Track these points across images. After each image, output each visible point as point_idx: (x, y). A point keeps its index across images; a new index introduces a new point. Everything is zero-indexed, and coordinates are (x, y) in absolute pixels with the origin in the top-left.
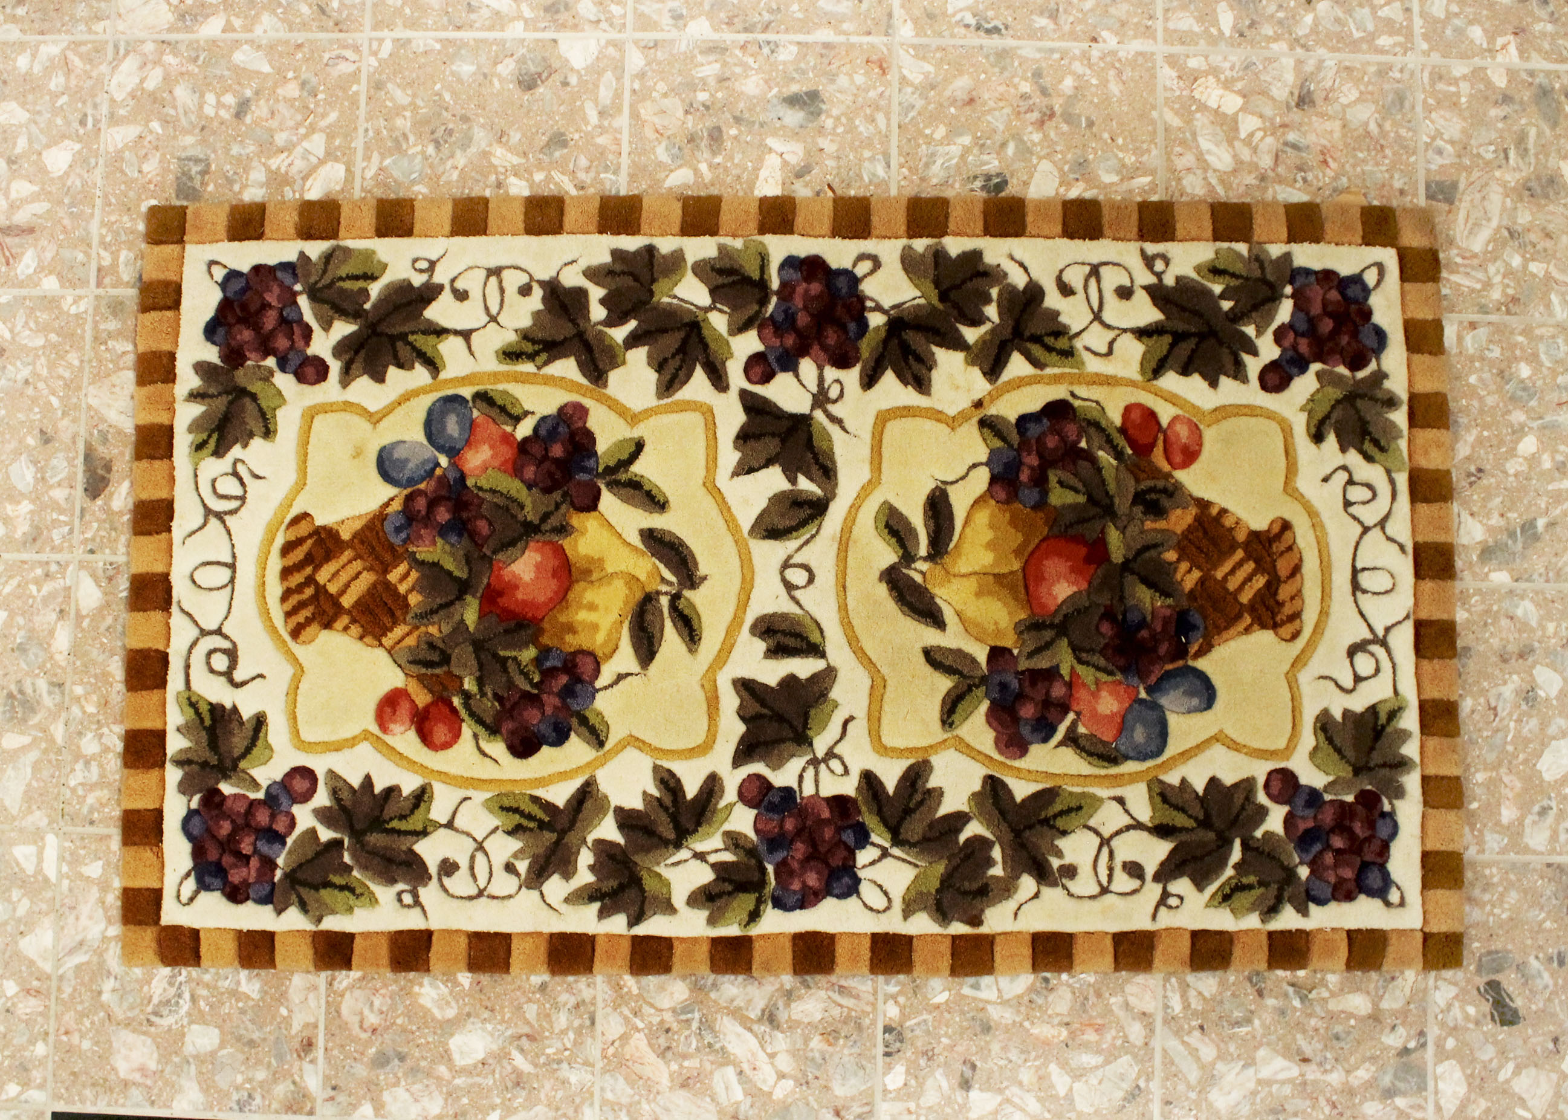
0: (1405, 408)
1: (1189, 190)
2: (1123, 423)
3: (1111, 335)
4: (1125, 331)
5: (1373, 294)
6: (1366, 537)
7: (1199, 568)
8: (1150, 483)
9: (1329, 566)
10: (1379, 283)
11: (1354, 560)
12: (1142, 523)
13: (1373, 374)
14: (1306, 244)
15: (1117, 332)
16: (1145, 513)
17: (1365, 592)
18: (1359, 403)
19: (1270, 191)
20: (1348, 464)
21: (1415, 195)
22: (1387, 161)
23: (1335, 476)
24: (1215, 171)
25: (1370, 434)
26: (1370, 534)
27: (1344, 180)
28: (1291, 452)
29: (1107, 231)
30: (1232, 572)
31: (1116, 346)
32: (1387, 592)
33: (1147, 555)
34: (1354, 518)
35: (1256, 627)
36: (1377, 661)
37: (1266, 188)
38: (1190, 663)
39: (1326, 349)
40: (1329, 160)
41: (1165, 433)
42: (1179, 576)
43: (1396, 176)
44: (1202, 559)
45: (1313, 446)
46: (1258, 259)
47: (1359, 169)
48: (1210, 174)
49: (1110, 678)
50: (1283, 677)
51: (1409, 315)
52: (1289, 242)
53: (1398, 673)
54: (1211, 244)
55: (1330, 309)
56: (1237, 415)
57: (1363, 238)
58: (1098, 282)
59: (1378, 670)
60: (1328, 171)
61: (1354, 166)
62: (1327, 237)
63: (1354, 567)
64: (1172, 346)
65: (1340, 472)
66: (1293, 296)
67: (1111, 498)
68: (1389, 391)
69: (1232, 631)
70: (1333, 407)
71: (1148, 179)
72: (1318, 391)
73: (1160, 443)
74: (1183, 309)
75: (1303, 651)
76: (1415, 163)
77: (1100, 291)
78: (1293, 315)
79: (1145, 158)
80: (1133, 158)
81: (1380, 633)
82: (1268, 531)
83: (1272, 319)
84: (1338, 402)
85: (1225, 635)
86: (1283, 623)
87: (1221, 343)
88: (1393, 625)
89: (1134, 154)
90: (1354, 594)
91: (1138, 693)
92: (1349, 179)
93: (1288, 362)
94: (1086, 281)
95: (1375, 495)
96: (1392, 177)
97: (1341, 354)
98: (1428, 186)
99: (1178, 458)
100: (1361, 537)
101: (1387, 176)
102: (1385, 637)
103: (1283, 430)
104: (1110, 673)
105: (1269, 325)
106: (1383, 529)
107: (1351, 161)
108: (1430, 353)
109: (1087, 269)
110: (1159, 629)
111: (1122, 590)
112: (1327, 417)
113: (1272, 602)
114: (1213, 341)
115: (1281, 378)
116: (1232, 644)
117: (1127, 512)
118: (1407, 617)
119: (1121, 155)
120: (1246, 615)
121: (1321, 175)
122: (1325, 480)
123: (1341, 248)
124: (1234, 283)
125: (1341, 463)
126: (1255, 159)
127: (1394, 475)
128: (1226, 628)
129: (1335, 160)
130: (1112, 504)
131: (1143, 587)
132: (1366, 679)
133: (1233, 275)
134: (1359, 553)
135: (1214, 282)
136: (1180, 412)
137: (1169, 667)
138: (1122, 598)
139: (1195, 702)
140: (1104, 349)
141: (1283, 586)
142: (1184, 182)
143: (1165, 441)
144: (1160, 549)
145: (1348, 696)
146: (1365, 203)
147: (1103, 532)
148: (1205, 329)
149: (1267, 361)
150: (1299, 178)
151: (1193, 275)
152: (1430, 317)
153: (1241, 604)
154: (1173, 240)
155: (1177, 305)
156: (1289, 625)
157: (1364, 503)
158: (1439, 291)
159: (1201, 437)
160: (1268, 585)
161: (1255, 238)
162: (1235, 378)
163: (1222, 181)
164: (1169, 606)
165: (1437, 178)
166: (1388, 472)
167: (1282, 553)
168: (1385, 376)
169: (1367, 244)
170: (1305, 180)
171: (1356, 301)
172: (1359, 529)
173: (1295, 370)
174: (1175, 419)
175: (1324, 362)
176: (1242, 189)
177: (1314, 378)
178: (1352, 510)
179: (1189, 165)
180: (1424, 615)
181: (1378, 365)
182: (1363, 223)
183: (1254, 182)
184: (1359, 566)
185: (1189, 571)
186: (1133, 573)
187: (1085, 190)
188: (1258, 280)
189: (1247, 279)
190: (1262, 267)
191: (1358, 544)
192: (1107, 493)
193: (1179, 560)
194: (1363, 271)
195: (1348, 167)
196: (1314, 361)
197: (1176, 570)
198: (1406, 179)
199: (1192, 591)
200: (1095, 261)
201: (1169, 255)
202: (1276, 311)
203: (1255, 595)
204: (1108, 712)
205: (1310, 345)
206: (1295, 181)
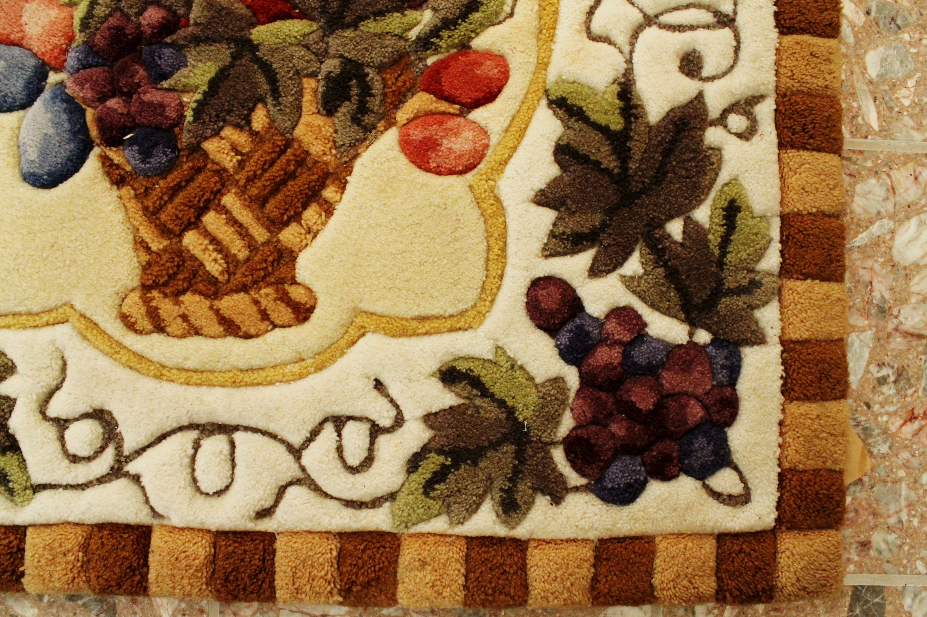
0: (501, 531)
1: (859, 188)
2: (476, 52)
3: (622, 39)
4: (629, 61)
5: (698, 484)
6: (282, 449)
7: (241, 164)
8: (377, 87)
9: (235, 384)
10: (716, 495)
11: (247, 429)
12: (313, 75)
13: (561, 478)
14: (779, 370)
15: (627, 49)
16: (328, 77)
17: (197, 446)
18: (509, 448)
19: (862, 322)
20: (406, 427)
21: (860, 568)
22: (915, 522)
23: (384, 401)
24: (893, 232)
25: (456, 465)
26: (290, 458)
27: (884, 449)
28: (428, 326)
29: (789, 40)
30: (233, 221)
31: (604, 46)
32: (195, 480)
33: (261, 79)
34: (315, 433)
35: (145, 257)
36: (89, 459)
37: (868, 316)
38: (96, 151)
39: (604, 396)
40: (916, 425)
41: (461, 115)
42: (228, 132)
43: (891, 537)
44: (250, 167)
45: (435, 366)
46: (755, 285)
47: (902, 473)
48: (888, 224)
49: (77, 22)
50: (66, 298)
51: (661, 545)
52: (783, 342)
53: (69, 493)
54: (777, 209)
55: (672, 404)
56: (489, 235)
57: (793, 470)
58: (707, 27)
59: (75, 459)
60: (899, 422)
61: (906, 466)
62: (794, 408)
63: (236, 428)
64: (604, 130)
65: (394, 412)
66: (692, 345)
67: (355, 25)
68: (530, 504)
69: (139, 218)
70: (501, 403)
71: (875, 126)
72: (531, 379)
73: (443, 106)
74: (667, 153)
75: (103, 332)
76: (916, 573)
77: (692, 28)
78: (658, 340)
79: (907, 120)
80: (906, 103)
81: (132, 468)
82: (294, 282)
83: (654, 306)
84: (511, 412)
85: (132, 205)
86: (146, 301)
87: (611, 212)
88: (143, 488)
89: (914, 104)
90: (192, 426)
91: (58, 69)
92: (884, 457)
93: (580, 328)
94: (708, 8)
95: (353, 470)
96: (889, 529)
97: (595, 421)
98: (876, 590)
99: (417, 134)
100: (283, 441)
101: (892, 521)
102: (127, 475)
103: (462, 313)
104: (85, 24)
105: (643, 299)
106: (297, 482)
107: (915, 462)
108: (595, 579)
109: (727, 8)
110: (147, 97)
111: (208, 40)
112: (485, 393)
113: (181, 285)
114: (614, 199)
115: (552, 315)
116: (120, 216)
117: (332, 51)
118: (155, 514)
119: (911, 83)
120: (166, 243)
121: (891, 409)
122: (379, 385)
123: (776, 429)
124: (714, 240)
125: (407, 416)
126: (913, 300)
127: (387, 504)
128: (145, 209)
129: (916, 434)
130: (345, 27)
131: (211, 74)
132: (62, 439)
133: (726, 241)
134: (258, 436)
135: (714, 208)
136: (494, 140)
137: (90, 114)
138: (196, 40)
139: (32, 154)
140: (597, 26)
141: (208, 303)
142: (873, 181)
143: (443, 113)
144: (270, 100)
145: (35, 406)
146: (848, 480)
147: (303, 16)
148: (635, 187)
149: (581, 292)
150: (885, 371)
151: (724, 177)
152: (657, 580)
153: (180, 236)
154: (781, 146)
155: (674, 141)
156: (143, 310)
157: (340, 450)
158: (701, 599)
159: (451, 172)
160: (212, 281)
161: (790, 284)
162: (552, 235)
163: (877, 242)
164: (182, 117)
165: (889, 608)
166: (392, 496)
167: (256, 302)
168: (557, 500)
169: (781, 476)
170: (882, 381)
171: (686, 454)
172: (296, 440)
173: (564, 338)
174: (484, 132)
175: (579, 392)
176: (866, 276)
177: (553, 373)
178: (329, 429)
179: (900, 190)
180: (156, 540)
181: (576, 489)
182: (816, 471)
183: (877, 294)
184: (238, 436)
185: (235, 149)
186: (235, 57)
187: (853, 26)
188: (720, 282)
189: (721, 264)
190: (740, 291)
191: (273, 436)
192: (362, 18)
193: (254, 134)
194: (736, 468)
195: (905, 455)
196: (581, 376)
197: (237, 126)
198: (887, 555)
199: (205, 154)
200: (740, 21)
201: (755, 139)
202: (667, 312)
203: (193, 258)
204: (24, 19)
205: (608, 366)
206: (881, 365)
